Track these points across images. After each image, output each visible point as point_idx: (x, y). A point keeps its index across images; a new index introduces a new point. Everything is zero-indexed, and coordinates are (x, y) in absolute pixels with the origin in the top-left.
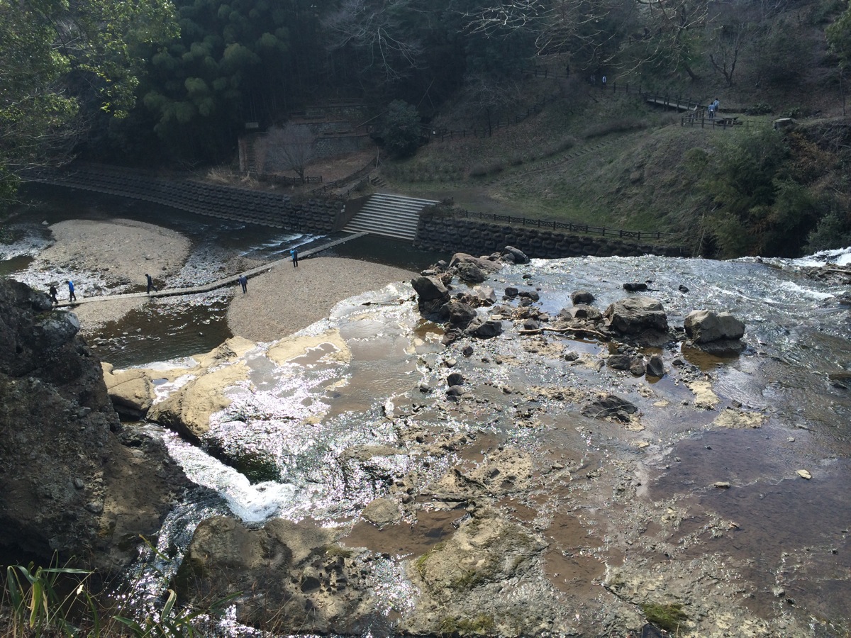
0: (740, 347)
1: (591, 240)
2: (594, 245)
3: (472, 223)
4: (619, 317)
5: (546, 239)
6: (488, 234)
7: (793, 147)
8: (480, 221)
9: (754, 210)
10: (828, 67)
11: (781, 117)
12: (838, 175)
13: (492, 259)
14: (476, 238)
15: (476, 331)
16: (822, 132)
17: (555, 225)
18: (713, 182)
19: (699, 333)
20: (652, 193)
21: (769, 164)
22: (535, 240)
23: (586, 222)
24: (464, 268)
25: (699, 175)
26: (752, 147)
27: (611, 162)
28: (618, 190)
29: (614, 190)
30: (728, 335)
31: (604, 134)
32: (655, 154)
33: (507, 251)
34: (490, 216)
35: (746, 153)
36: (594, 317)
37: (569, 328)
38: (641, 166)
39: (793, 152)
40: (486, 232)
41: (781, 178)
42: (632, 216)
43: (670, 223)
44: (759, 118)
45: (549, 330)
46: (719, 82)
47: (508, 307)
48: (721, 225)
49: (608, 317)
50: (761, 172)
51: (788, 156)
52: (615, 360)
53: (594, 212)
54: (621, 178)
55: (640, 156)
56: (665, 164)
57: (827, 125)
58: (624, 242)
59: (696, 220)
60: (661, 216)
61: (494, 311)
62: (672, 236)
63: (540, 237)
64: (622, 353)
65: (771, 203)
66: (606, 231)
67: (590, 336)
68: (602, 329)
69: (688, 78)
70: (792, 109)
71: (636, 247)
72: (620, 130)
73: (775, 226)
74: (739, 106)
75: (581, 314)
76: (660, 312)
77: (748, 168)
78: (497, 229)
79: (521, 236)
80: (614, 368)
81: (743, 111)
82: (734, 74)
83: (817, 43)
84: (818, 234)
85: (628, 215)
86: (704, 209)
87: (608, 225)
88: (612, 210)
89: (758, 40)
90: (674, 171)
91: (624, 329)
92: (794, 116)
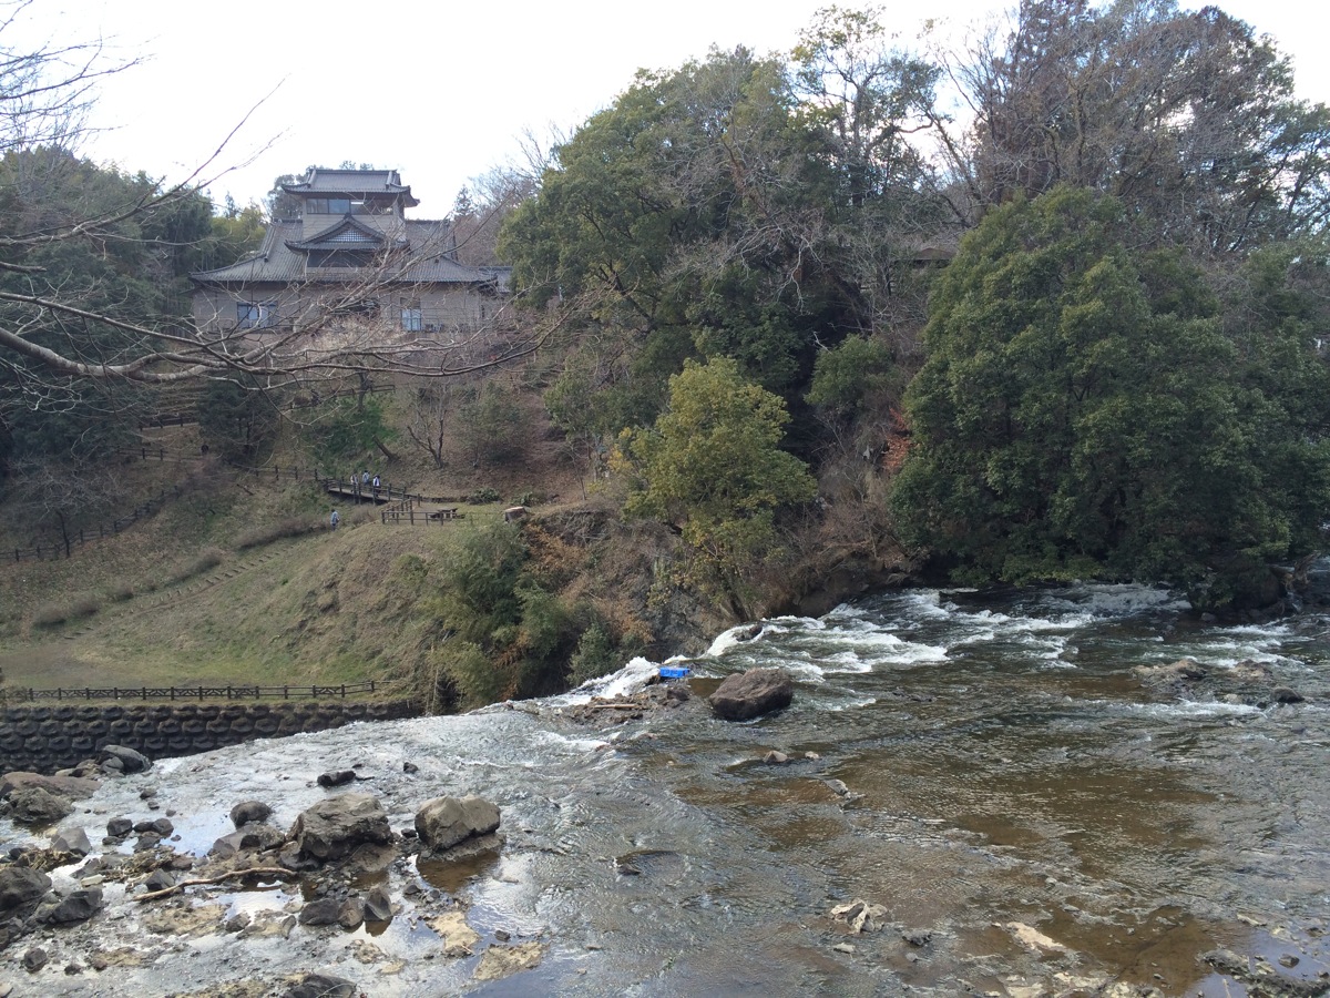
0: (498, 843)
1: (266, 708)
2: (273, 716)
3: (42, 710)
4: (314, 836)
5: (188, 718)
6: (76, 725)
7: (533, 543)
8: (59, 705)
9: (498, 633)
10: (555, 440)
11: (512, 505)
12: (592, 576)
13: (78, 774)
14: (53, 736)
15: (53, 916)
16: (564, 522)
17: (201, 693)
18: (438, 600)
19: (439, 835)
20: (355, 624)
21: (507, 569)
22: (168, 722)
23: (255, 680)
24: (22, 799)
25: (417, 591)
26: (481, 548)
27: (285, 582)
28: (302, 625)
29: (296, 624)
30: (478, 829)
31: (270, 541)
32: (350, 566)
33: (108, 755)
34: (78, 693)
35: (475, 557)
36: (272, 843)
37: (230, 872)
38: (332, 586)
39: (533, 550)
40: (72, 722)
41: (524, 586)
42: (328, 662)
43: (386, 666)
44: (485, 508)
45: (194, 883)
46: (425, 462)
47: (114, 858)
48: (458, 659)
49: (295, 838)
50: (498, 581)
51: (528, 556)
52: (313, 911)
53: (267, 663)
54: (304, 605)
55: (329, 571)
56: (369, 579)
57: (568, 513)
58: (321, 704)
59: (423, 656)
60: (373, 656)
61: (87, 871)
62: (393, 684)
63: (176, 717)
64: (325, 895)
65: (518, 621)
66: (290, 691)
67: (269, 878)
68: (287, 862)
69: (383, 458)
70: (524, 495)
71: (340, 709)
72: (295, 534)
73: (530, 653)
74: (456, 494)
75: (249, 843)
76: (377, 814)
77: (481, 576)
78: (93, 714)
79: (142, 718)
80: (311, 925)
81: (463, 500)
82: (443, 451)
83: (538, 411)
84: (582, 657)
85: (322, 661)
86: (433, 637)
87: (290, 681)
88: (296, 656)
89: (466, 407)
90: (382, 589)
91: (323, 853)
92: (527, 503)
